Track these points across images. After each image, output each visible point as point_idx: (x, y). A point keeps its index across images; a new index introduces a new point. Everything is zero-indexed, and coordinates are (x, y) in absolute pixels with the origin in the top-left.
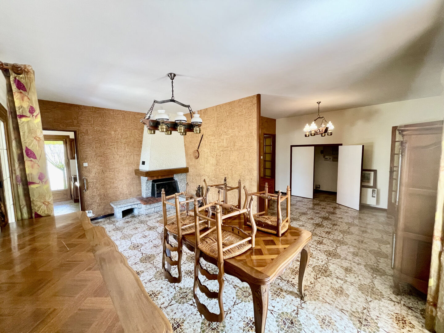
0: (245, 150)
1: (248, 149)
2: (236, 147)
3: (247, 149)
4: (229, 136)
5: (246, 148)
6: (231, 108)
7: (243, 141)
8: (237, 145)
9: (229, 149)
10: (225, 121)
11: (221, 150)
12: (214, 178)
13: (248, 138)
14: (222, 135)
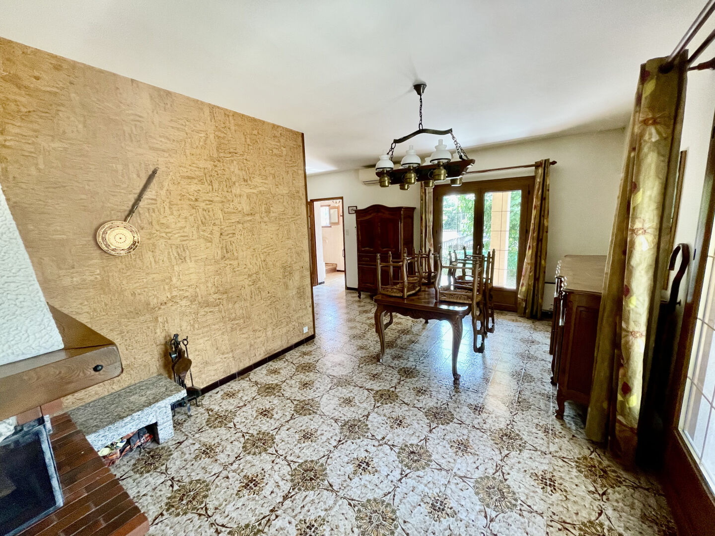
0: (291, 220)
1: (295, 219)
2: (272, 214)
3: (293, 219)
4: (255, 191)
5: (291, 218)
6: (255, 132)
7: (285, 204)
8: (275, 210)
9: (257, 217)
10: (242, 155)
11: (233, 221)
12: (215, 296)
13: (293, 200)
14: (237, 184)
